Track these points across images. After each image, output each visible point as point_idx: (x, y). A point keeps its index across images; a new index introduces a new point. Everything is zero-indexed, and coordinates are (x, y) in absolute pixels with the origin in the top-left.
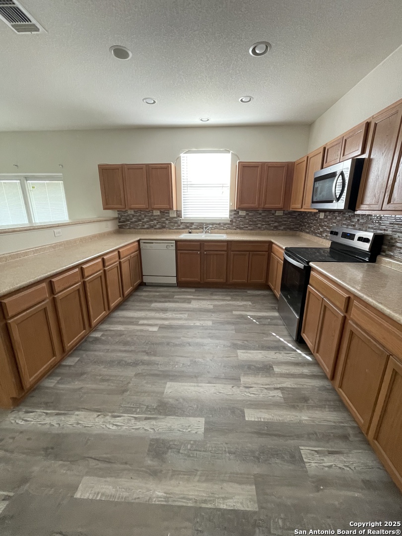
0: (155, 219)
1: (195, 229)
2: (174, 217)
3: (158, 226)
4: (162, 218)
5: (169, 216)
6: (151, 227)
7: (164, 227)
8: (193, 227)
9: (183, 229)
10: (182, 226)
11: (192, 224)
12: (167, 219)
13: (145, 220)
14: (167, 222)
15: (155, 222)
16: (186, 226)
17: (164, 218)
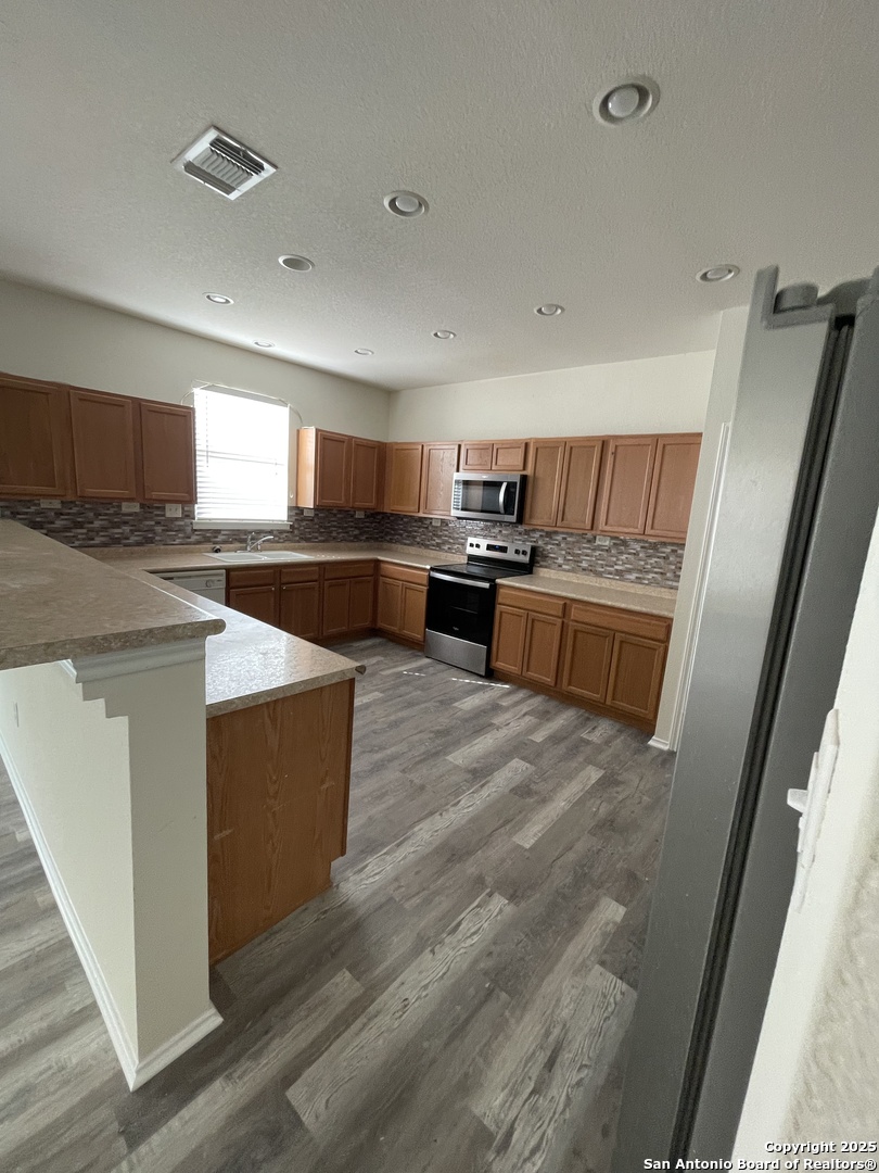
0: (125, 523)
1: (225, 542)
2: (177, 519)
3: (133, 539)
4: (146, 519)
5: (164, 515)
6: (115, 541)
7: (150, 541)
8: (220, 538)
9: (198, 543)
10: (194, 538)
11: (218, 532)
12: (158, 523)
13: (97, 524)
14: (159, 529)
15: (127, 529)
16: (204, 537)
17: (151, 519)
